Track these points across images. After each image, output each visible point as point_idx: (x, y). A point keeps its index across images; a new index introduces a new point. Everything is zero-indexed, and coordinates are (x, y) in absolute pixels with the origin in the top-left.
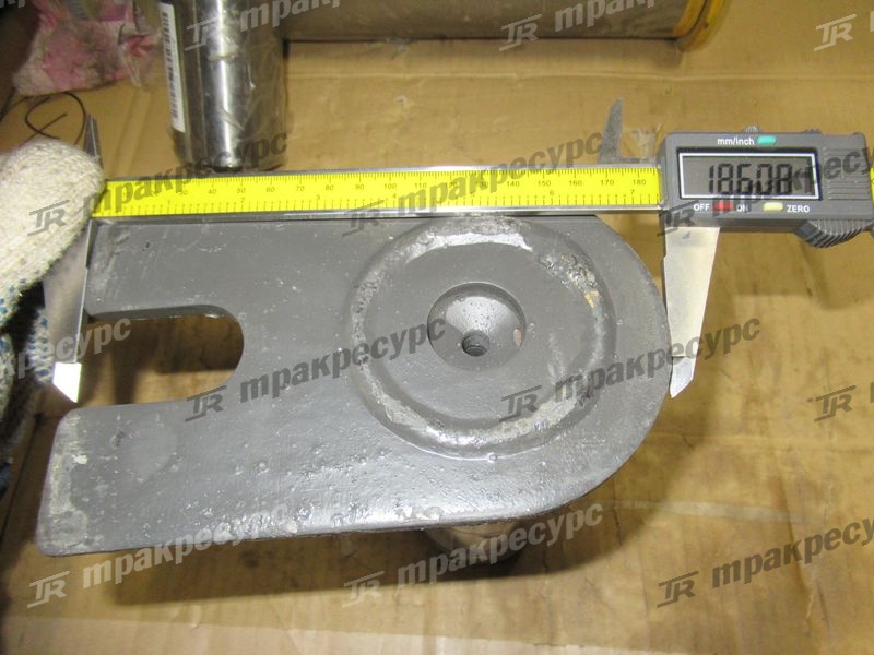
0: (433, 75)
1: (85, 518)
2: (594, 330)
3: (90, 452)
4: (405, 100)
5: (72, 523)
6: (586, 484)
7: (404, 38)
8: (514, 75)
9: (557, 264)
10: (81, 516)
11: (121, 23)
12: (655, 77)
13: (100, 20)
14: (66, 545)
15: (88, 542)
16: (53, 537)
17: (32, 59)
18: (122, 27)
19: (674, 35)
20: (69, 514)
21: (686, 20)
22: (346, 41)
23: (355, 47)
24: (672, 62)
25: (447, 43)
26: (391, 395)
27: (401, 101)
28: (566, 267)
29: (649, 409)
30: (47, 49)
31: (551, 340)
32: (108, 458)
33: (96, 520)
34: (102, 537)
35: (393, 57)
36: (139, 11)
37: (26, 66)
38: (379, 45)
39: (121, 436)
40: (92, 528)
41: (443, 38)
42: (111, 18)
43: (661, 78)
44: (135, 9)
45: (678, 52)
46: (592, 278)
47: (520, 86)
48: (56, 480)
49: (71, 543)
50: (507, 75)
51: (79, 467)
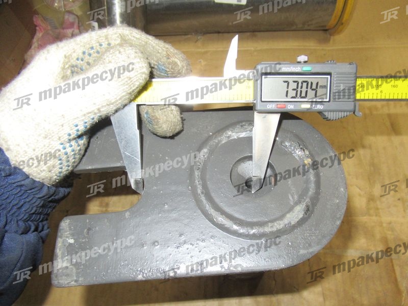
0: (214, 49)
1: (74, 270)
2: (310, 178)
3: (75, 237)
4: (202, 61)
5: (68, 271)
6: (311, 253)
7: (201, 33)
8: (252, 49)
9: (291, 146)
10: (72, 268)
11: (72, 29)
12: (319, 48)
13: (63, 29)
14: (66, 282)
15: (76, 281)
16: (60, 278)
17: (33, 47)
18: (73, 31)
19: (327, 28)
20: (67, 267)
21: (333, 21)
22: (175, 35)
23: (178, 38)
24: (326, 41)
25: (221, 34)
26: (215, 210)
27: (200, 62)
28: (295, 147)
29: (338, 216)
30: (39, 43)
31: (289, 183)
32: (84, 240)
33: (79, 271)
34: (83, 279)
35: (196, 42)
36: (80, 25)
37: (30, 50)
38: (189, 36)
39: (89, 229)
40: (78, 274)
41: (219, 32)
42: (68, 28)
43: (321, 48)
44: (79, 24)
45: (329, 36)
46: (307, 153)
47: (255, 53)
48: (60, 250)
49: (68, 282)
50: (249, 48)
51: (70, 244)
